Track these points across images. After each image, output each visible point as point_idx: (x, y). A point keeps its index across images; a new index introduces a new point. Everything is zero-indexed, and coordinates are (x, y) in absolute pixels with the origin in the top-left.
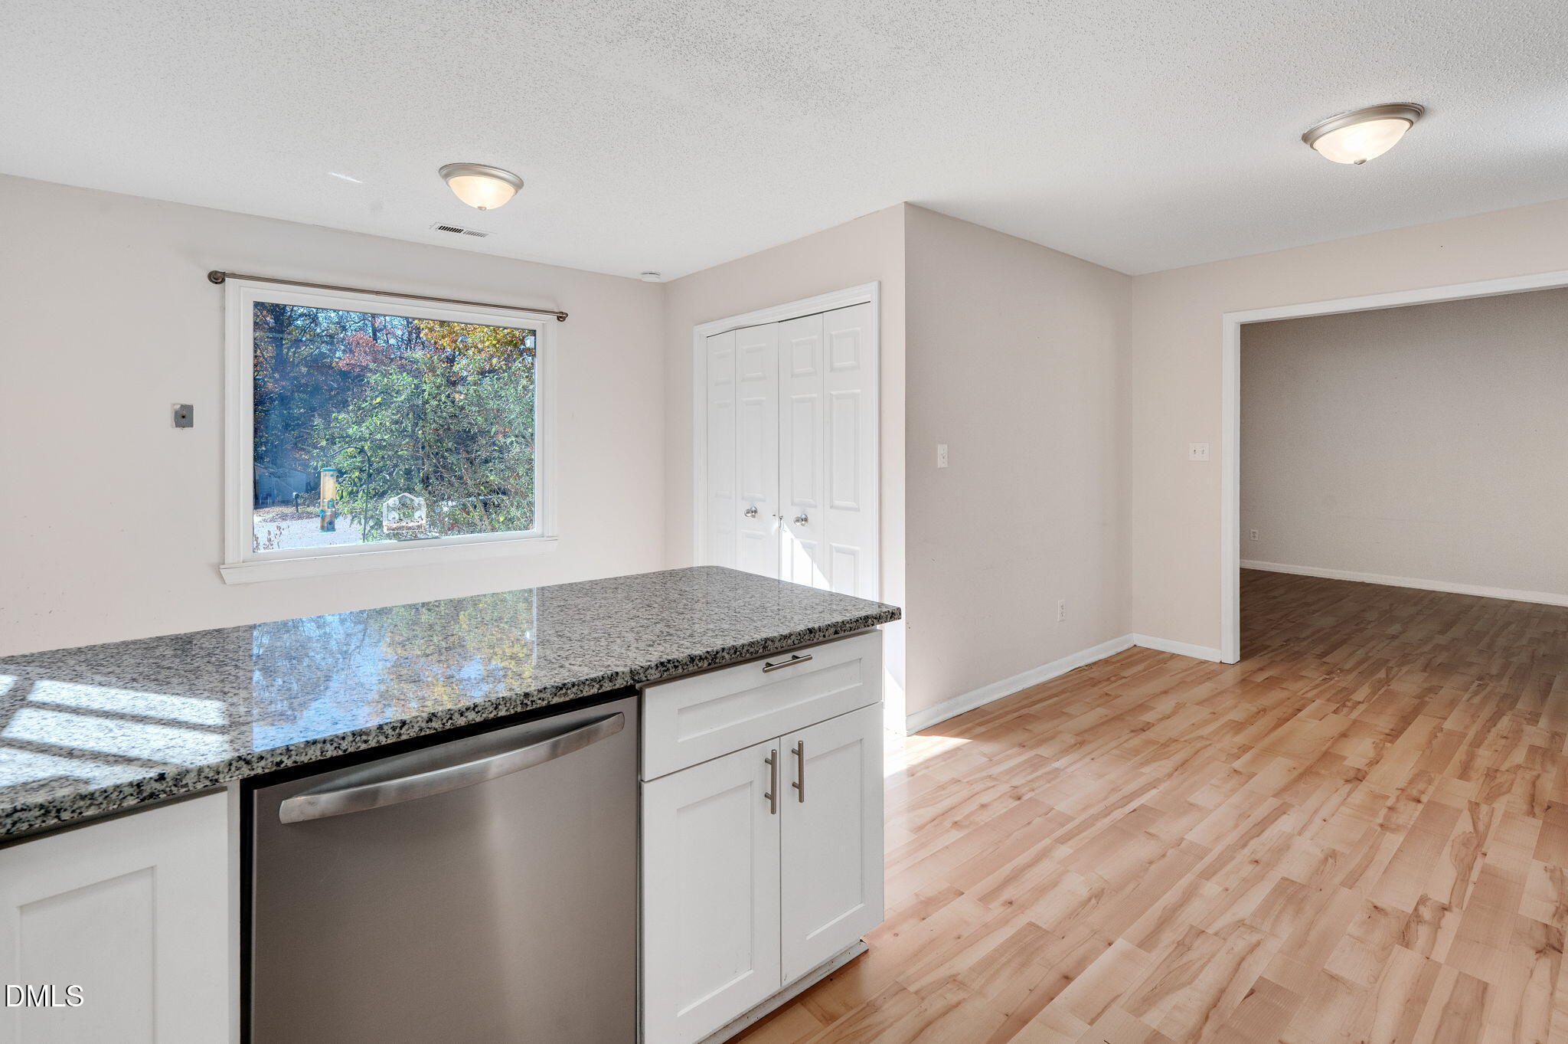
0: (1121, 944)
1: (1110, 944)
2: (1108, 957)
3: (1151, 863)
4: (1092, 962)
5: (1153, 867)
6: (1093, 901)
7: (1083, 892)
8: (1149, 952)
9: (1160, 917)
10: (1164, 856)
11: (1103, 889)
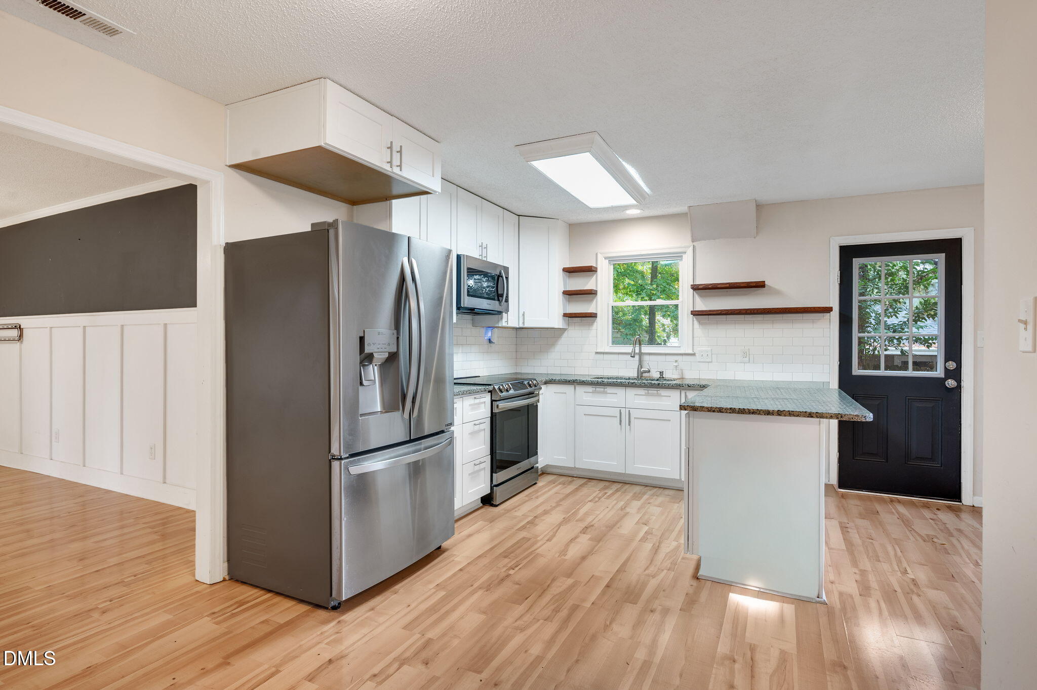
0: (588, 605)
1: (593, 603)
2: (593, 598)
3: (577, 661)
4: (600, 594)
5: (575, 658)
6: (608, 623)
7: (615, 627)
8: (574, 604)
9: (569, 622)
10: (568, 671)
11: (604, 632)
